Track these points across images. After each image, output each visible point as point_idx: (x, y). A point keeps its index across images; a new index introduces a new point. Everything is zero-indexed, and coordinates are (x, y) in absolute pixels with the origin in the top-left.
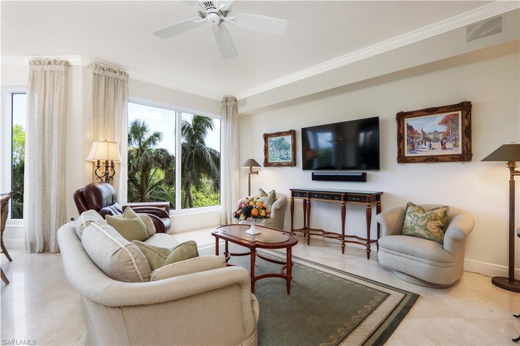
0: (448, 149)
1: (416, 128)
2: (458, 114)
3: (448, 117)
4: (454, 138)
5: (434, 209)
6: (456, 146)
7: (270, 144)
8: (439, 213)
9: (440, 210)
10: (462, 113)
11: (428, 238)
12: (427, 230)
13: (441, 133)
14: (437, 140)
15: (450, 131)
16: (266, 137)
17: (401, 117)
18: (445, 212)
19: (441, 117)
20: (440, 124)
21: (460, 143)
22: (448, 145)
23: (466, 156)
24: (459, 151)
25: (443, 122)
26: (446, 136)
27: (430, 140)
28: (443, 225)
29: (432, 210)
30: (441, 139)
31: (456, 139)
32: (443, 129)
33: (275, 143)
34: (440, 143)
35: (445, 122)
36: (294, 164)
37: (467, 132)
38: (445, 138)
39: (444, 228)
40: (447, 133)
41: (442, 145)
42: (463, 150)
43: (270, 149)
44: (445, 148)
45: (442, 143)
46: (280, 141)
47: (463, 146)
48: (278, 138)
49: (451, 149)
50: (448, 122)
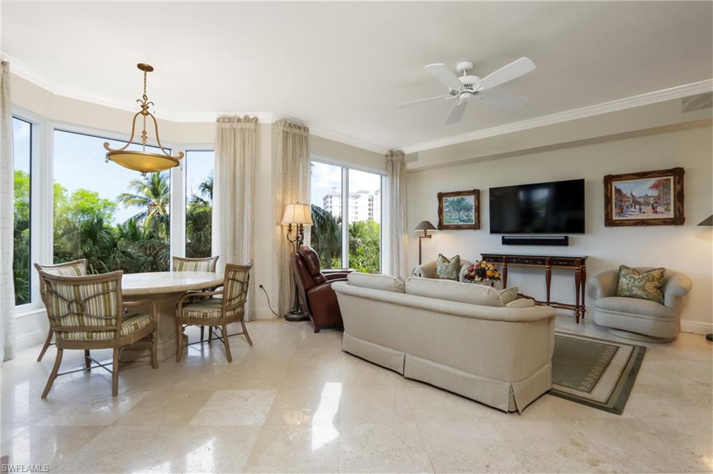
0: (660, 213)
1: (624, 192)
2: (670, 179)
3: (659, 182)
4: (665, 202)
5: (650, 271)
6: (667, 210)
7: (445, 204)
8: (656, 274)
9: (656, 271)
10: (674, 178)
11: (646, 297)
12: (646, 290)
13: (652, 197)
14: (648, 204)
15: (662, 195)
16: (441, 196)
17: (608, 180)
18: (662, 273)
19: (652, 181)
20: (650, 188)
21: (672, 207)
22: (659, 209)
23: (679, 220)
24: (671, 215)
25: (654, 187)
26: (657, 200)
27: (640, 204)
28: (659, 286)
29: (648, 272)
30: (652, 202)
31: (667, 203)
32: (654, 193)
33: (452, 203)
34: (650, 207)
35: (656, 186)
36: (477, 226)
37: (680, 197)
38: (656, 202)
39: (661, 288)
40: (659, 197)
41: (653, 209)
42: (675, 214)
43: (445, 210)
44: (656, 212)
45: (653, 206)
46: (459, 202)
47: (675, 211)
48: (456, 198)
49: (663, 213)
50: (659, 186)
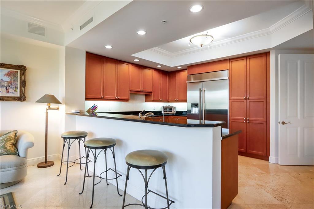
0: (11, 93)
2: (18, 72)
3: (11, 72)
4: (14, 86)
5: (7, 134)
6: (16, 91)
8: (12, 135)
9: (12, 133)
10: (20, 72)
11: (6, 154)
12: (6, 148)
13: (6, 81)
14: (3, 86)
15: (12, 82)
18: (15, 134)
19: (7, 71)
20: (5, 75)
21: (18, 90)
22: (10, 90)
23: (22, 98)
24: (18, 95)
25: (7, 75)
26: (9, 84)
28: (15, 143)
29: (5, 134)
30: (6, 85)
31: (16, 87)
32: (7, 79)
34: (5, 88)
35: (9, 75)
37: (23, 84)
38: (9, 86)
39: (15, 145)
40: (10, 82)
41: (7, 90)
42: (21, 94)
44: (8, 92)
45: (6, 88)
47: (20, 92)
49: (13, 93)
50: (11, 75)
